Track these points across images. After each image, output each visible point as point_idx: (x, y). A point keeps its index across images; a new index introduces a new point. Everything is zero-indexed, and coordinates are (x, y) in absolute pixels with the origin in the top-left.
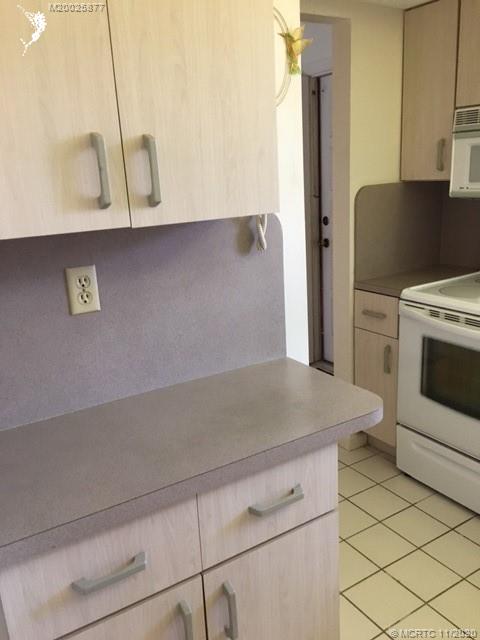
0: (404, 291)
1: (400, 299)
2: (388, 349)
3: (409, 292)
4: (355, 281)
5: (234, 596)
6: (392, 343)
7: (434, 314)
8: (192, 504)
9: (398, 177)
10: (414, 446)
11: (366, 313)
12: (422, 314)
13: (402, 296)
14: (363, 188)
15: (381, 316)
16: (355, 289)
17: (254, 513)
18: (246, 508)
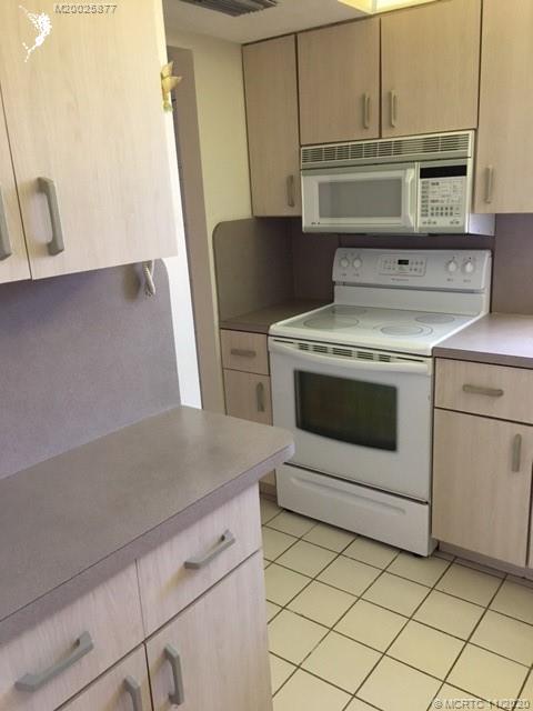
0: (272, 327)
1: (268, 335)
2: (260, 386)
3: (278, 328)
4: (220, 321)
5: (178, 657)
6: (264, 380)
7: (303, 347)
8: (132, 570)
9: (250, 212)
10: (294, 480)
11: (235, 352)
12: (292, 348)
13: (270, 333)
14: (218, 225)
15: (250, 354)
16: (221, 328)
17: (190, 567)
18: (182, 564)
